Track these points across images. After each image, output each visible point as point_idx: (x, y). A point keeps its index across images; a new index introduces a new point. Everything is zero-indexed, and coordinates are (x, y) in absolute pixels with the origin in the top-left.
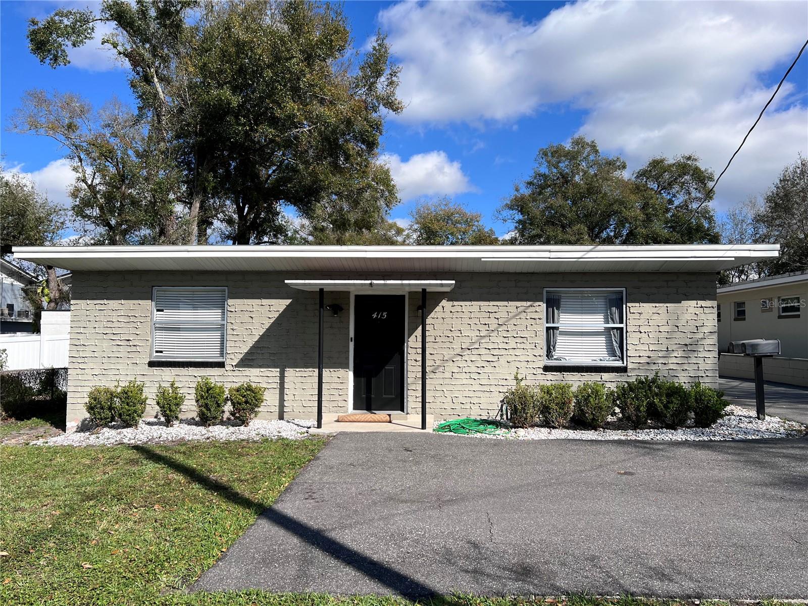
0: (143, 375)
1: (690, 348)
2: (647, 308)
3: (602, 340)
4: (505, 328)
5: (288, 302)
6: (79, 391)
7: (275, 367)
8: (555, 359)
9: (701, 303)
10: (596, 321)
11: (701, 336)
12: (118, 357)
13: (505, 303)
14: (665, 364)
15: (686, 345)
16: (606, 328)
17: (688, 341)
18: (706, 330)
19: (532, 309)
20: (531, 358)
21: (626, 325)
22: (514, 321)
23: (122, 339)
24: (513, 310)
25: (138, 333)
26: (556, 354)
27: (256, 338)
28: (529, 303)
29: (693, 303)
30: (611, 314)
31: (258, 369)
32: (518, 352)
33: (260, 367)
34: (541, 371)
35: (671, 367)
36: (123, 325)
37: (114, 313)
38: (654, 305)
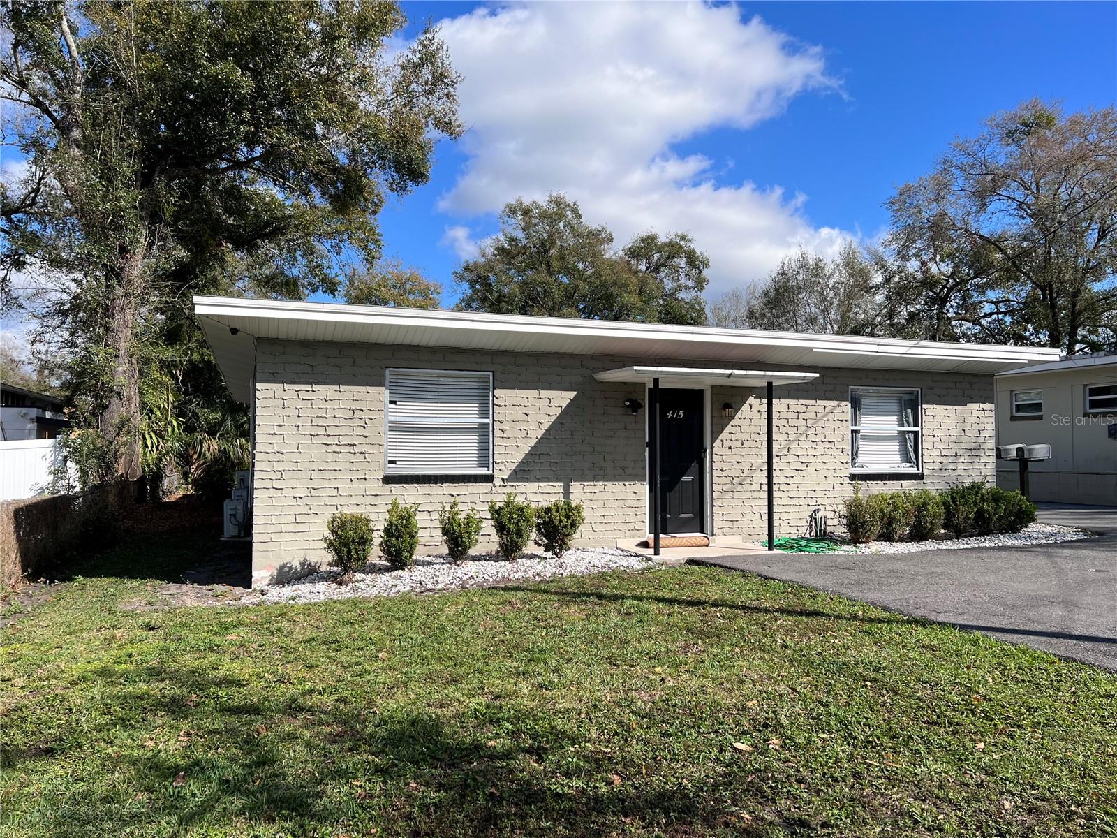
0: (376, 495)
1: (974, 452)
2: (939, 410)
3: (895, 445)
4: (812, 430)
5: (572, 394)
6: (274, 522)
7: (558, 480)
8: (858, 466)
9: (983, 406)
10: (889, 424)
11: (982, 440)
12: (335, 470)
13: (813, 402)
14: (954, 470)
15: (971, 450)
16: (900, 432)
17: (972, 446)
18: (986, 433)
19: (839, 410)
20: (839, 466)
21: (922, 429)
22: (821, 423)
23: (342, 443)
24: (820, 409)
25: (367, 435)
26: (859, 461)
27: (533, 442)
28: (836, 403)
29: (975, 406)
30: (907, 416)
31: (537, 484)
32: (826, 459)
33: (538, 480)
34: (847, 480)
35: (959, 472)
36: (343, 422)
37: (328, 405)
38: (945, 407)
